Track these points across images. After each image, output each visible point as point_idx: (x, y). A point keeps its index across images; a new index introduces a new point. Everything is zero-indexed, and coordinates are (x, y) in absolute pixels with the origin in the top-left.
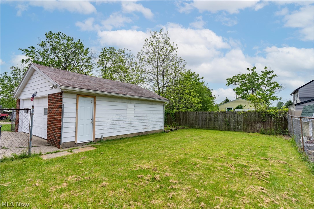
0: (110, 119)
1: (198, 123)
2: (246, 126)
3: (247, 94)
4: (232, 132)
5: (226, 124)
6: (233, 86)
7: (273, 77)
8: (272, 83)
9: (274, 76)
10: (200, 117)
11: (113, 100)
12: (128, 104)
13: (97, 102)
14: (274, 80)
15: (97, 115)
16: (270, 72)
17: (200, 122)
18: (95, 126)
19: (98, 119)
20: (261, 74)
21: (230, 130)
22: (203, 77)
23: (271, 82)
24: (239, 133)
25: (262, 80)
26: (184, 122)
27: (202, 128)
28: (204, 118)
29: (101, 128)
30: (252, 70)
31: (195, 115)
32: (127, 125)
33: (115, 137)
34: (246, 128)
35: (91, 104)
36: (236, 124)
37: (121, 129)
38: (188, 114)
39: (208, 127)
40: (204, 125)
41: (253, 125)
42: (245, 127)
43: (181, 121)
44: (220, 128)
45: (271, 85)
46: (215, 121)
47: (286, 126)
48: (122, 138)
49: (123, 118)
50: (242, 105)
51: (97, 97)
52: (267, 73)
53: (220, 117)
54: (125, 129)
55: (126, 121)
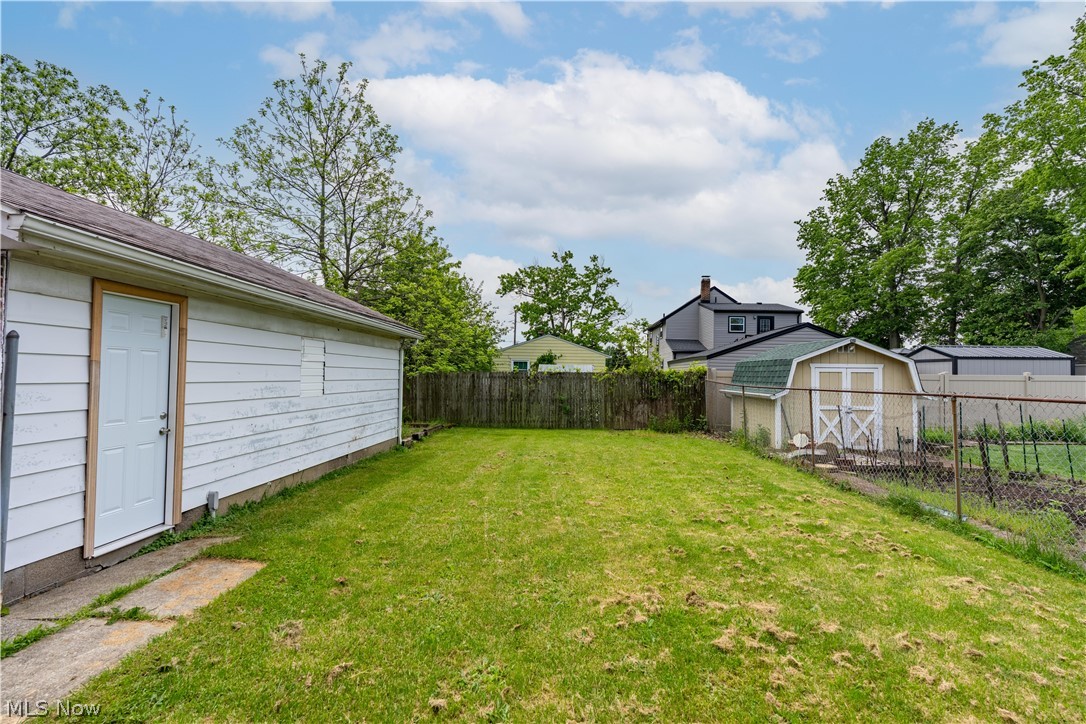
0: (245, 409)
1: (478, 408)
2: (612, 413)
3: (550, 323)
4: (576, 432)
5: (560, 409)
6: (515, 299)
7: (610, 285)
8: (606, 300)
9: (610, 281)
10: (485, 389)
11: (255, 319)
12: (307, 342)
13: (194, 329)
14: (611, 291)
15: (191, 394)
16: (604, 271)
17: (484, 405)
18: (185, 451)
19: (194, 415)
20: (584, 272)
21: (571, 425)
22: (460, 263)
23: (604, 297)
24: (595, 432)
25: (582, 290)
26: (429, 408)
27: (489, 423)
28: (496, 394)
29: (208, 453)
30: (564, 259)
31: (468, 383)
32: (299, 433)
33: (260, 489)
34: (612, 419)
35: (162, 336)
36: (586, 408)
37: (283, 454)
38: (443, 380)
39: (508, 419)
40: (496, 416)
41: (628, 408)
42: (610, 414)
43: (419, 403)
44: (543, 421)
45: (601, 305)
46: (529, 400)
47: (700, 408)
48: (287, 490)
49: (290, 402)
50: (554, 352)
51: (191, 302)
52: (598, 272)
53: (544, 388)
54: (295, 451)
55: (299, 414)
